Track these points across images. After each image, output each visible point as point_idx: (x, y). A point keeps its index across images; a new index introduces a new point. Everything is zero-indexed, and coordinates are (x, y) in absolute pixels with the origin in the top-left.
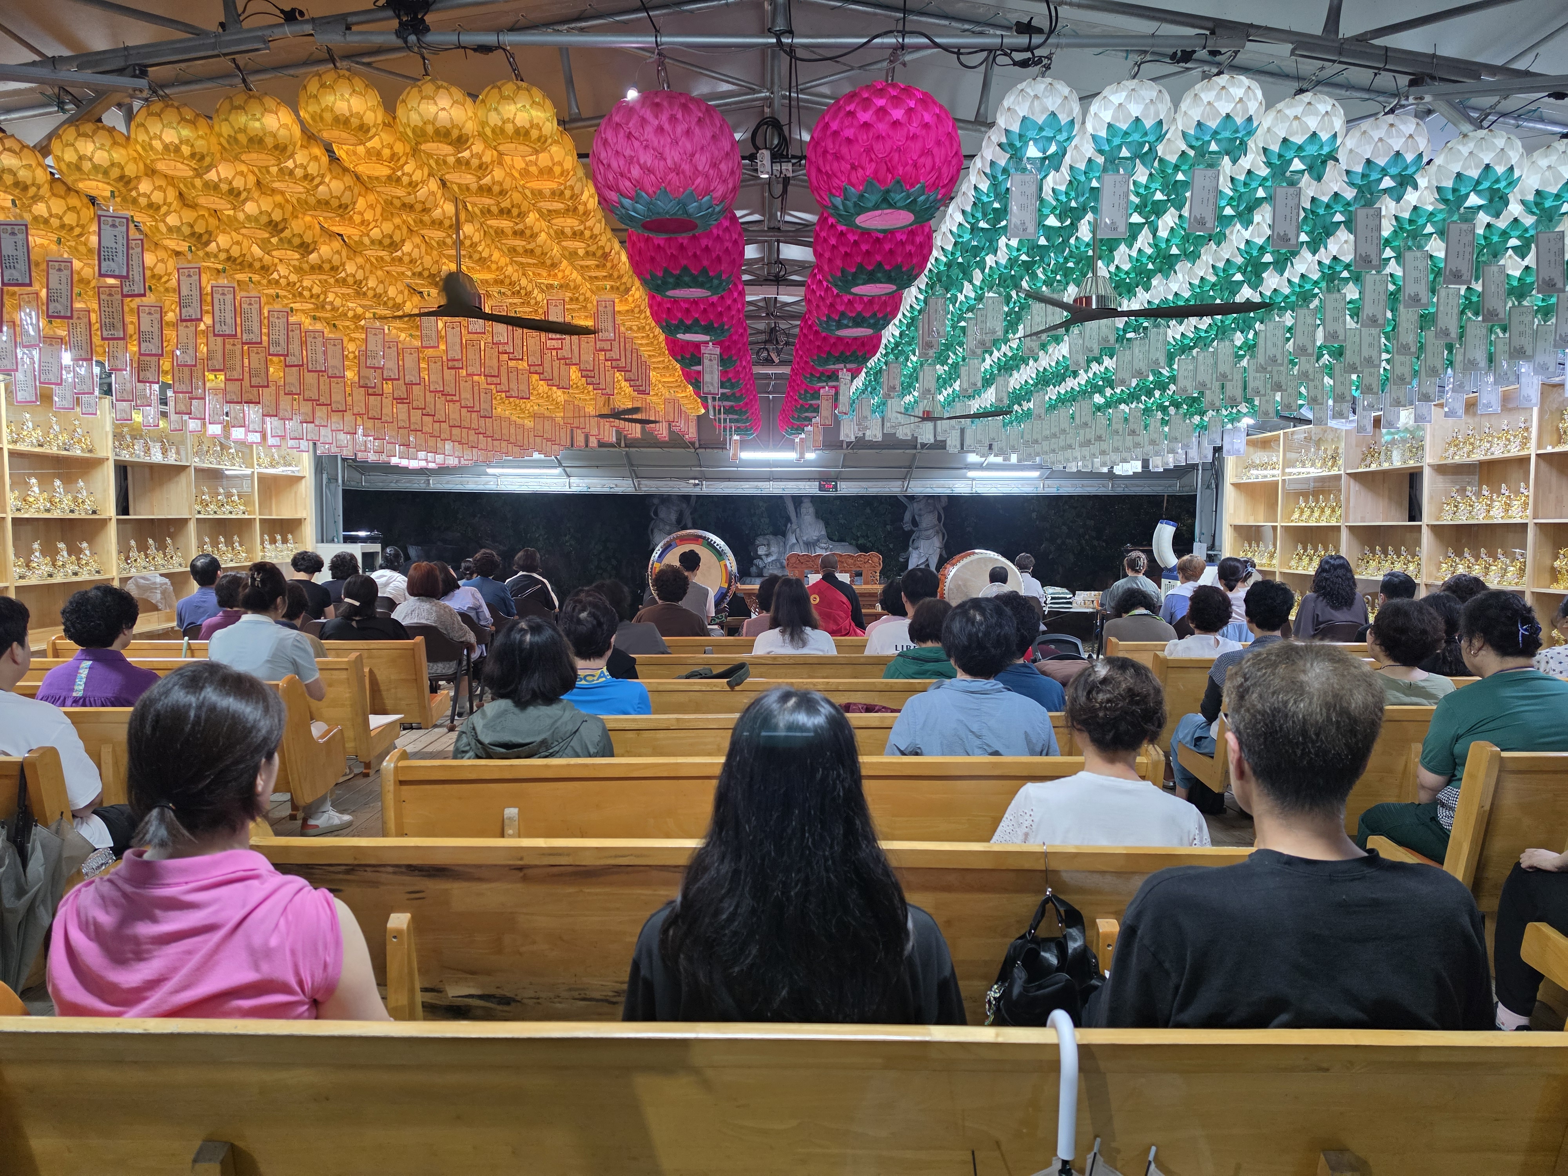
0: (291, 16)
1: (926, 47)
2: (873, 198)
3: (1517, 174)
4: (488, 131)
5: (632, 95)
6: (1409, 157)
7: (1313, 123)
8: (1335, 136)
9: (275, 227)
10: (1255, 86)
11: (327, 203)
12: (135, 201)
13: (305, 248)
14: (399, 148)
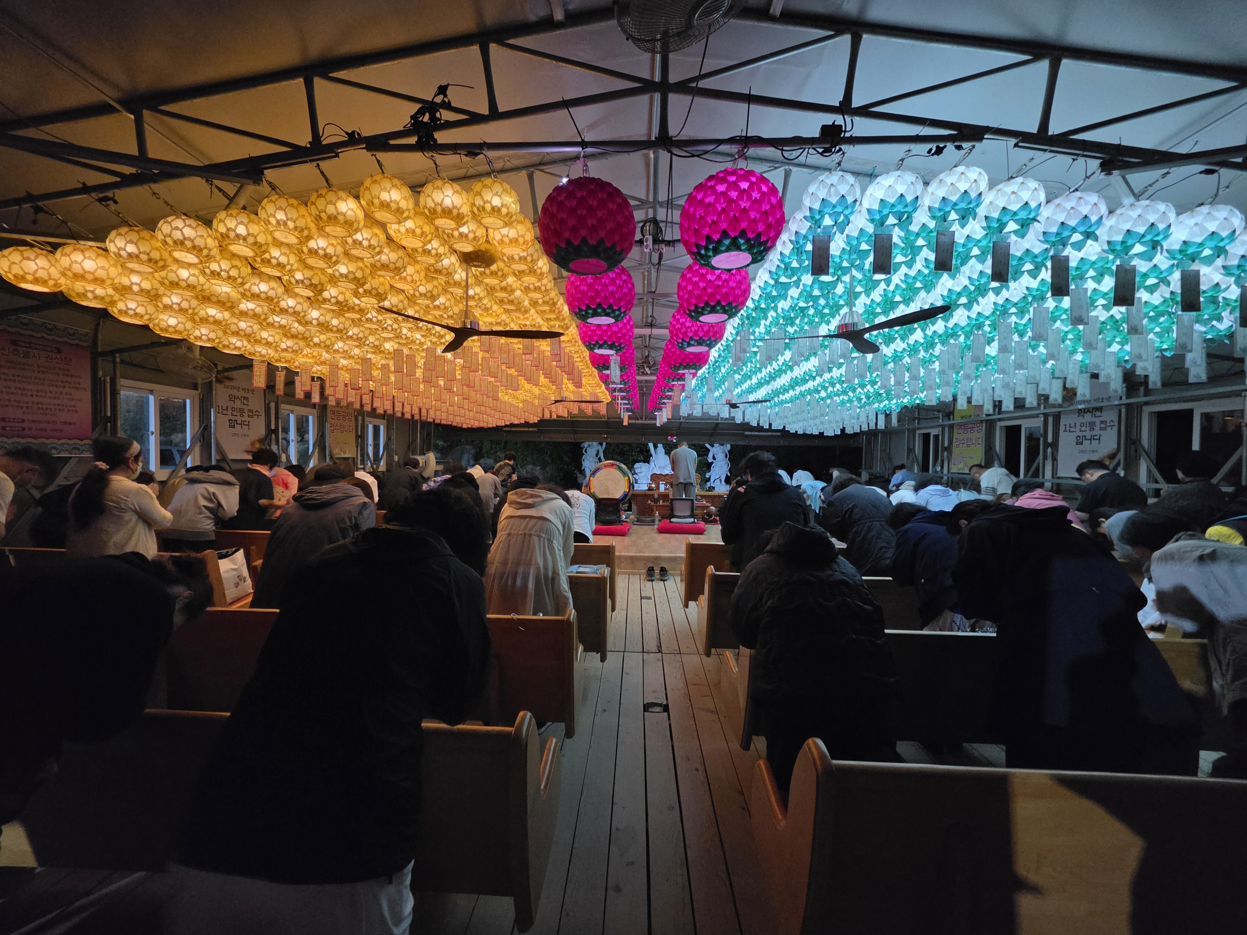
2: (726, 243)
3: (1172, 229)
4: (476, 211)
5: (565, 180)
6: (1094, 219)
7: (1025, 196)
8: (1040, 205)
10: (983, 172)
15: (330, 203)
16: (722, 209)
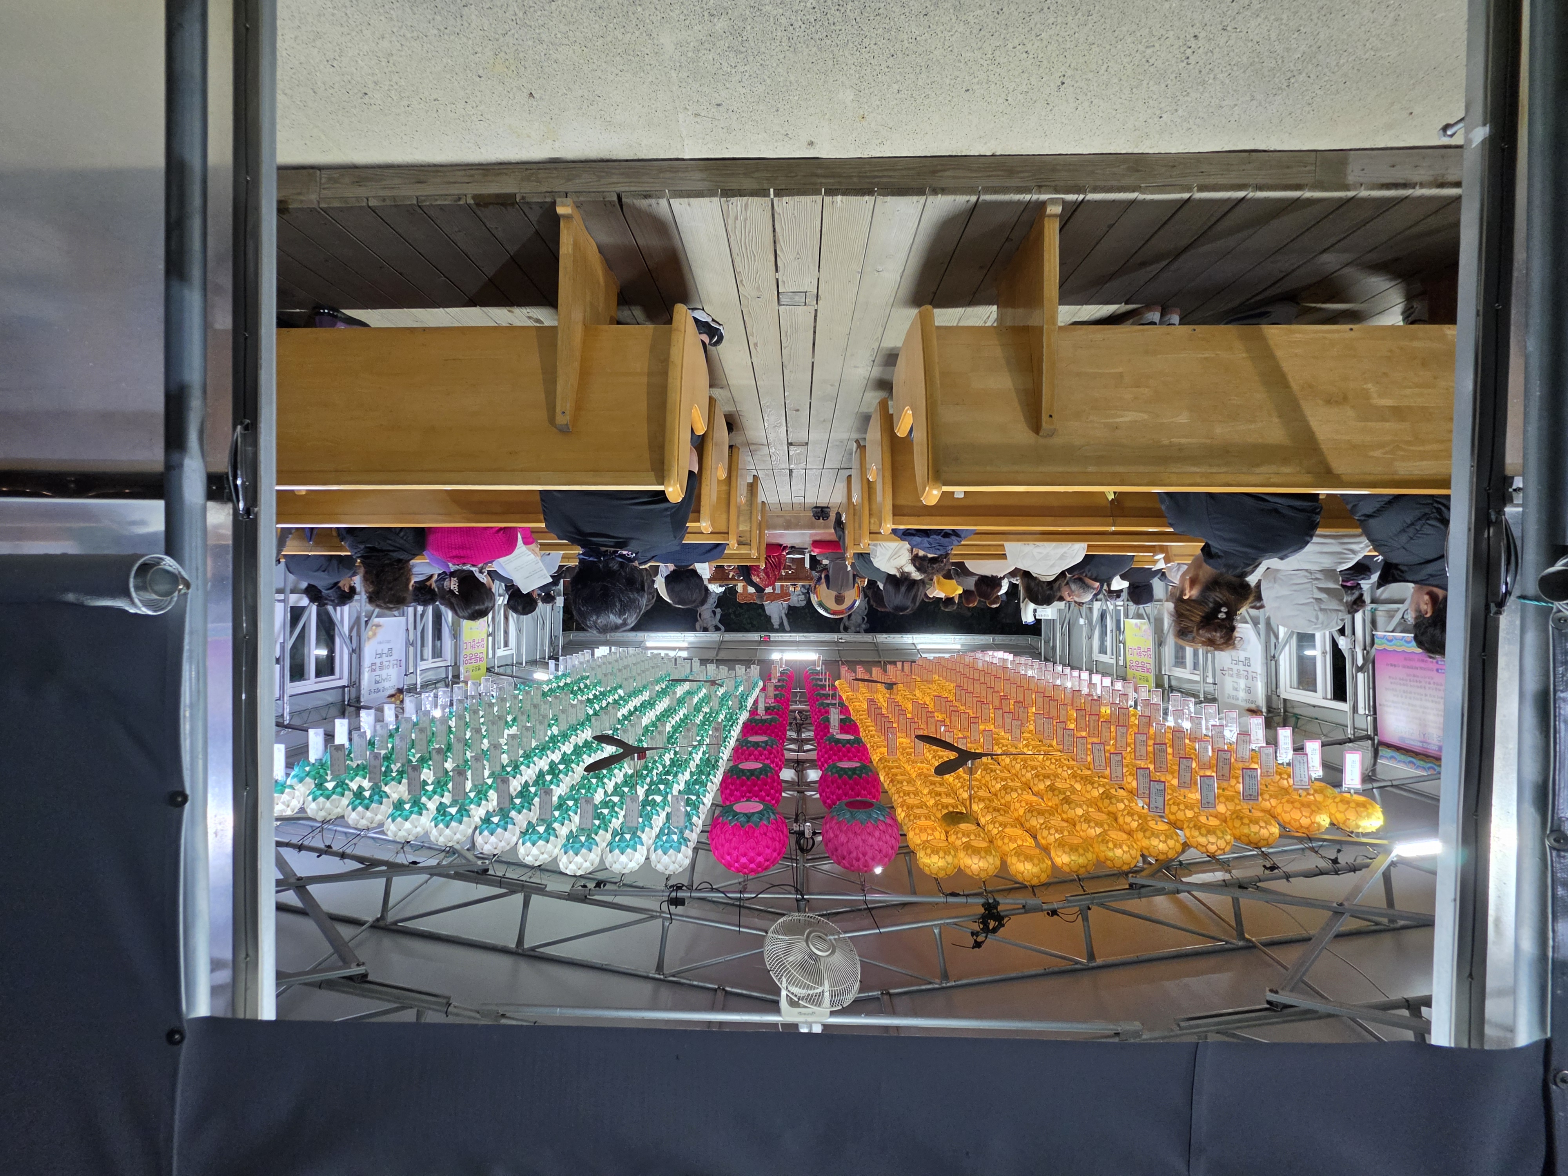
0: (1054, 913)
1: (729, 892)
2: (755, 818)
3: (433, 824)
4: (952, 852)
5: (878, 870)
6: (486, 833)
7: (535, 851)
8: (523, 844)
9: (1067, 801)
10: (563, 869)
11: (1039, 814)
12: (1140, 817)
13: (1052, 788)
14: (1000, 843)
15: (1075, 862)
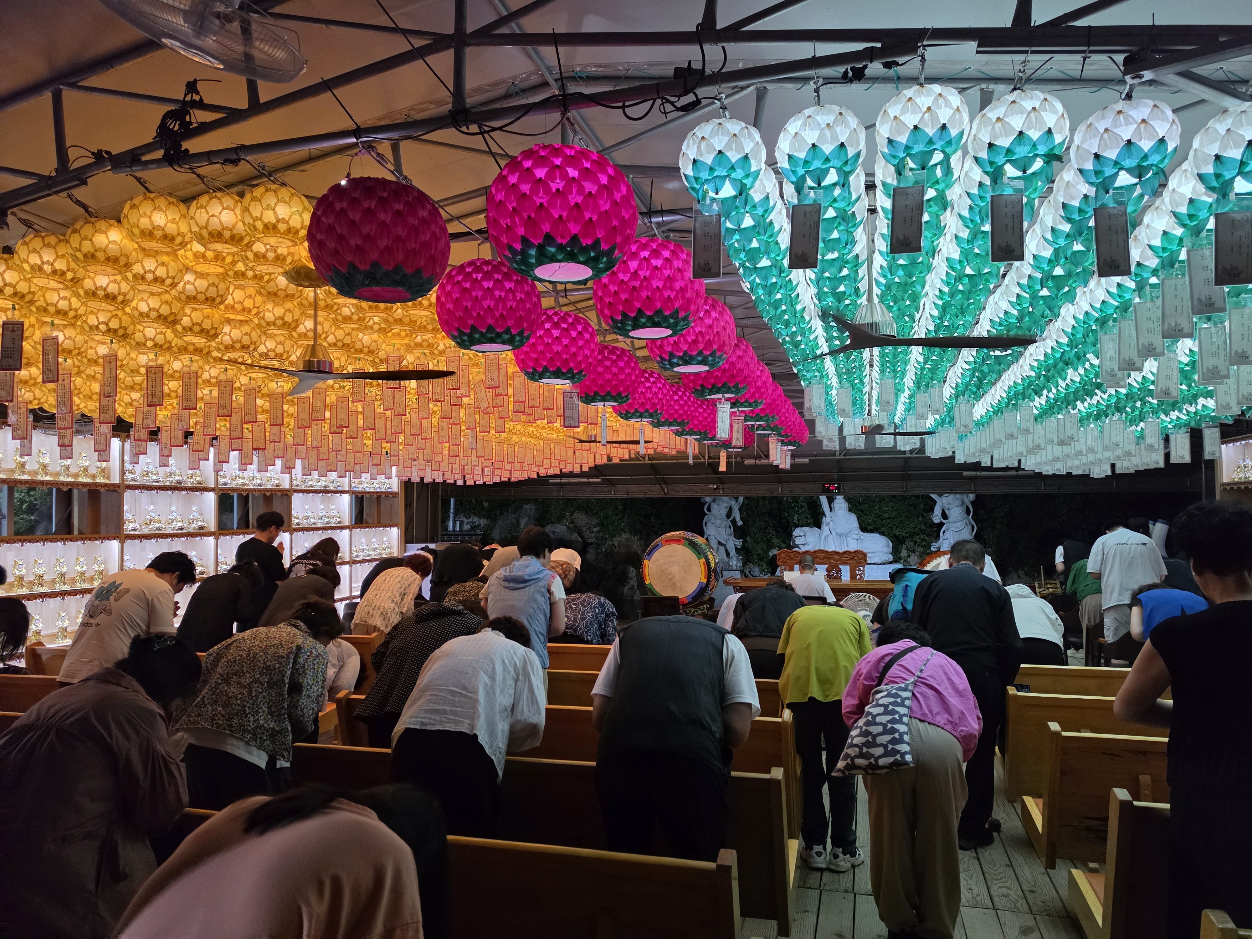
0: (99, 156)
6: (1146, 145)
7: (1017, 123)
8: (1051, 132)
10: (952, 92)
15: (86, 238)
16: (514, 208)
